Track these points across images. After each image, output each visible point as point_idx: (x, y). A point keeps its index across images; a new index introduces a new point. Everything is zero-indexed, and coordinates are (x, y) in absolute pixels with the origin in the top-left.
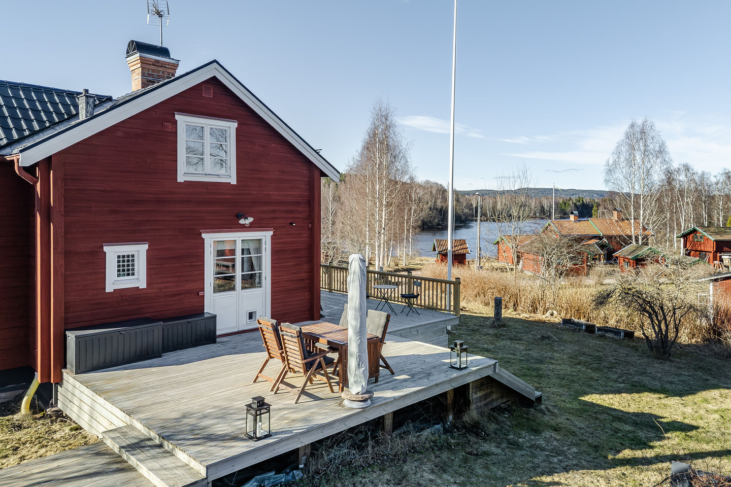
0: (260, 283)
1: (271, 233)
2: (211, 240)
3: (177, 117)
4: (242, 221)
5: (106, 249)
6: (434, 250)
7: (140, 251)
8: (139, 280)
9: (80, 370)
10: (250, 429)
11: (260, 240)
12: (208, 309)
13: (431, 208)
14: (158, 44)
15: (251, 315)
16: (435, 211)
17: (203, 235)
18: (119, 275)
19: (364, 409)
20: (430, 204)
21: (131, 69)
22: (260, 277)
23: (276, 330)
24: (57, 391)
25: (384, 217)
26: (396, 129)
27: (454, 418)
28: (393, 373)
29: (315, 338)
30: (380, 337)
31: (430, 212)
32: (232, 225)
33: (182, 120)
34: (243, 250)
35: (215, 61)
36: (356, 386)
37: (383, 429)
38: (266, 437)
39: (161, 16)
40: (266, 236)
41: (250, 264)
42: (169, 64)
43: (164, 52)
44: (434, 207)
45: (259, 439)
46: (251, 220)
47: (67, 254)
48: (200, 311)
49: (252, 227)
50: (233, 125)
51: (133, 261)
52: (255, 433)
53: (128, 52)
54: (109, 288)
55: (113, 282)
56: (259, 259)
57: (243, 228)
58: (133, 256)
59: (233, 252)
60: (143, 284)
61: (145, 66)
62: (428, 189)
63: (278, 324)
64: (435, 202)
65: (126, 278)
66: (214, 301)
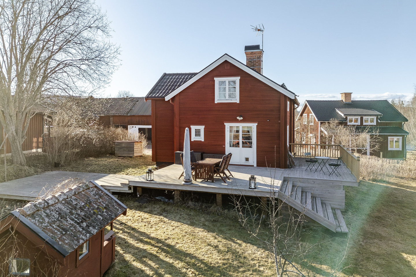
0: (251, 146)
1: (257, 124)
3: (215, 78)
5: (191, 126)
8: (201, 138)
11: (250, 127)
15: (246, 159)
17: (225, 124)
33: (217, 80)
34: (243, 131)
37: (216, 203)
40: (254, 126)
46: (242, 118)
47: (180, 128)
50: (238, 78)
51: (200, 131)
55: (194, 138)
56: (251, 135)
59: (238, 131)
60: (203, 140)
61: (248, 55)
65: (198, 137)
66: (229, 151)
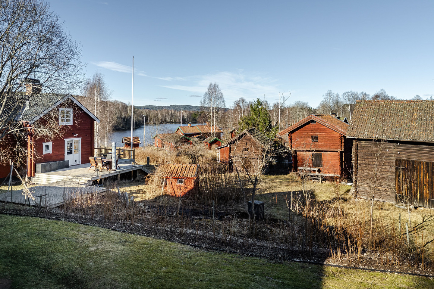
2: (66, 141)
4: (75, 135)
6: (123, 142)
9: (42, 172)
10: (96, 174)
12: (66, 159)
13: (118, 118)
15: (76, 161)
18: (46, 150)
19: (115, 173)
20: (117, 114)
22: (78, 150)
24: (32, 178)
27: (133, 179)
28: (120, 168)
31: (118, 120)
32: (72, 136)
33: (60, 109)
34: (74, 143)
36: (114, 168)
44: (120, 117)
45: (98, 175)
46: (77, 135)
48: (64, 159)
54: (44, 154)
57: (75, 137)
58: (49, 145)
62: (116, 105)
64: (121, 114)
66: (67, 157)
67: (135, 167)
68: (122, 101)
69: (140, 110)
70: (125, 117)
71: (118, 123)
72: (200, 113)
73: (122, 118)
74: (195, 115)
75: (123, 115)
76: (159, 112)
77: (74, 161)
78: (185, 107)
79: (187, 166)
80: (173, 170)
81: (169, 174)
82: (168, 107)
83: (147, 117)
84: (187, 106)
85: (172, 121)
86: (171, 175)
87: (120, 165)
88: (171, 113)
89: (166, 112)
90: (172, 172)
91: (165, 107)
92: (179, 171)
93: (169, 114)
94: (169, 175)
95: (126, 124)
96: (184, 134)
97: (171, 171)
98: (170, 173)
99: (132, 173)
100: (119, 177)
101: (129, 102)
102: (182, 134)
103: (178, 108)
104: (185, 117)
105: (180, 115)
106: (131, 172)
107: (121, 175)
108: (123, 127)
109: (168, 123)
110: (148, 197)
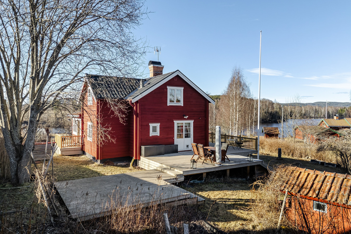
0: (190, 136)
1: (193, 121)
2: (176, 122)
3: (167, 87)
4: (185, 117)
5: (150, 124)
6: (263, 132)
7: (158, 125)
8: (158, 133)
9: (146, 156)
10: (192, 167)
11: (190, 123)
12: (175, 143)
14: (157, 61)
15: (187, 146)
16: (268, 114)
17: (174, 121)
18: (153, 132)
19: (220, 167)
20: (265, 110)
21: (150, 69)
22: (190, 135)
23: (197, 146)
24: (138, 161)
25: (237, 116)
26: (243, 78)
27: (250, 177)
28: (230, 161)
29: (207, 149)
30: (226, 150)
31: (266, 114)
32: (182, 118)
33: (168, 88)
34: (185, 126)
35: (178, 70)
36: (218, 160)
37: (226, 176)
38: (196, 168)
39: (158, 51)
40: (192, 122)
41: (187, 130)
42: (161, 67)
43: (159, 63)
44: (267, 112)
45: (194, 169)
46: (187, 117)
47: (141, 125)
48: (173, 143)
49: (188, 119)
50: (182, 88)
51: (156, 128)
52: (193, 167)
53: (149, 64)
54: (151, 135)
55: (152, 134)
56: (190, 129)
57: (185, 119)
58: (156, 127)
59: (182, 127)
60: (159, 135)
61: (154, 69)
62: (264, 102)
63: (197, 144)
64: (268, 109)
65: (155, 132)
66: (177, 141)
67: (250, 161)
68: (269, 99)
69: (285, 107)
70: (272, 112)
71: (266, 117)
72: (347, 109)
73: (269, 113)
74: (342, 110)
75: (270, 110)
76: (303, 107)
77: (186, 147)
78: (330, 104)
79: (334, 178)
80: (303, 180)
81: (296, 187)
82: (313, 104)
83: (291, 112)
84: (333, 102)
85: (316, 116)
86: (299, 192)
87: (229, 156)
88: (316, 109)
89: (310, 108)
90: (301, 185)
91: (309, 104)
92: (317, 185)
93: (313, 110)
94: (295, 190)
95: (272, 118)
96: (329, 126)
97: (299, 183)
98: (298, 185)
99: (248, 169)
100: (228, 172)
101: (275, 100)
102: (326, 126)
103: (323, 105)
104: (330, 112)
105: (324, 111)
106: (246, 167)
107: (231, 170)
108: (270, 120)
109: (312, 118)
110: (252, 224)
